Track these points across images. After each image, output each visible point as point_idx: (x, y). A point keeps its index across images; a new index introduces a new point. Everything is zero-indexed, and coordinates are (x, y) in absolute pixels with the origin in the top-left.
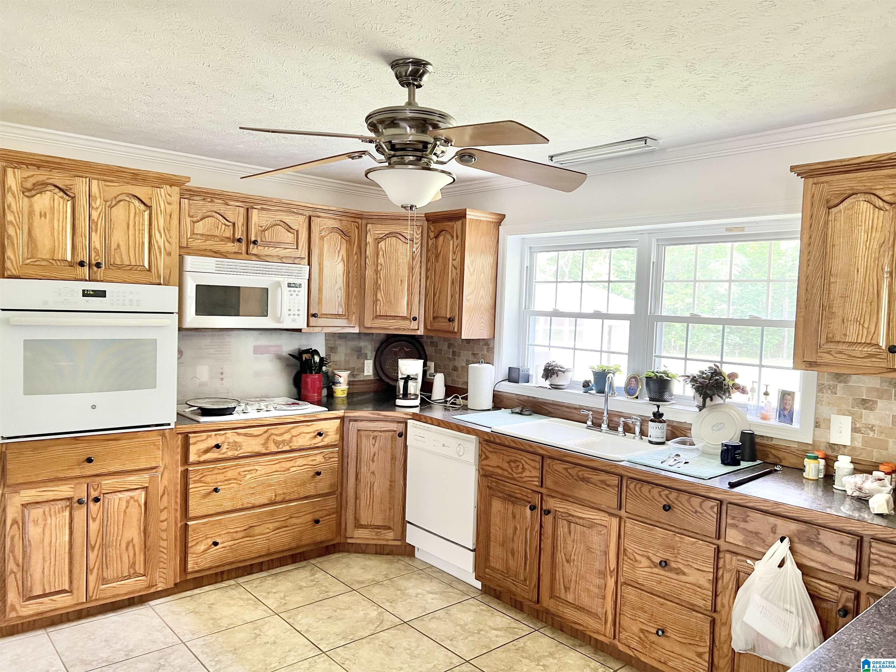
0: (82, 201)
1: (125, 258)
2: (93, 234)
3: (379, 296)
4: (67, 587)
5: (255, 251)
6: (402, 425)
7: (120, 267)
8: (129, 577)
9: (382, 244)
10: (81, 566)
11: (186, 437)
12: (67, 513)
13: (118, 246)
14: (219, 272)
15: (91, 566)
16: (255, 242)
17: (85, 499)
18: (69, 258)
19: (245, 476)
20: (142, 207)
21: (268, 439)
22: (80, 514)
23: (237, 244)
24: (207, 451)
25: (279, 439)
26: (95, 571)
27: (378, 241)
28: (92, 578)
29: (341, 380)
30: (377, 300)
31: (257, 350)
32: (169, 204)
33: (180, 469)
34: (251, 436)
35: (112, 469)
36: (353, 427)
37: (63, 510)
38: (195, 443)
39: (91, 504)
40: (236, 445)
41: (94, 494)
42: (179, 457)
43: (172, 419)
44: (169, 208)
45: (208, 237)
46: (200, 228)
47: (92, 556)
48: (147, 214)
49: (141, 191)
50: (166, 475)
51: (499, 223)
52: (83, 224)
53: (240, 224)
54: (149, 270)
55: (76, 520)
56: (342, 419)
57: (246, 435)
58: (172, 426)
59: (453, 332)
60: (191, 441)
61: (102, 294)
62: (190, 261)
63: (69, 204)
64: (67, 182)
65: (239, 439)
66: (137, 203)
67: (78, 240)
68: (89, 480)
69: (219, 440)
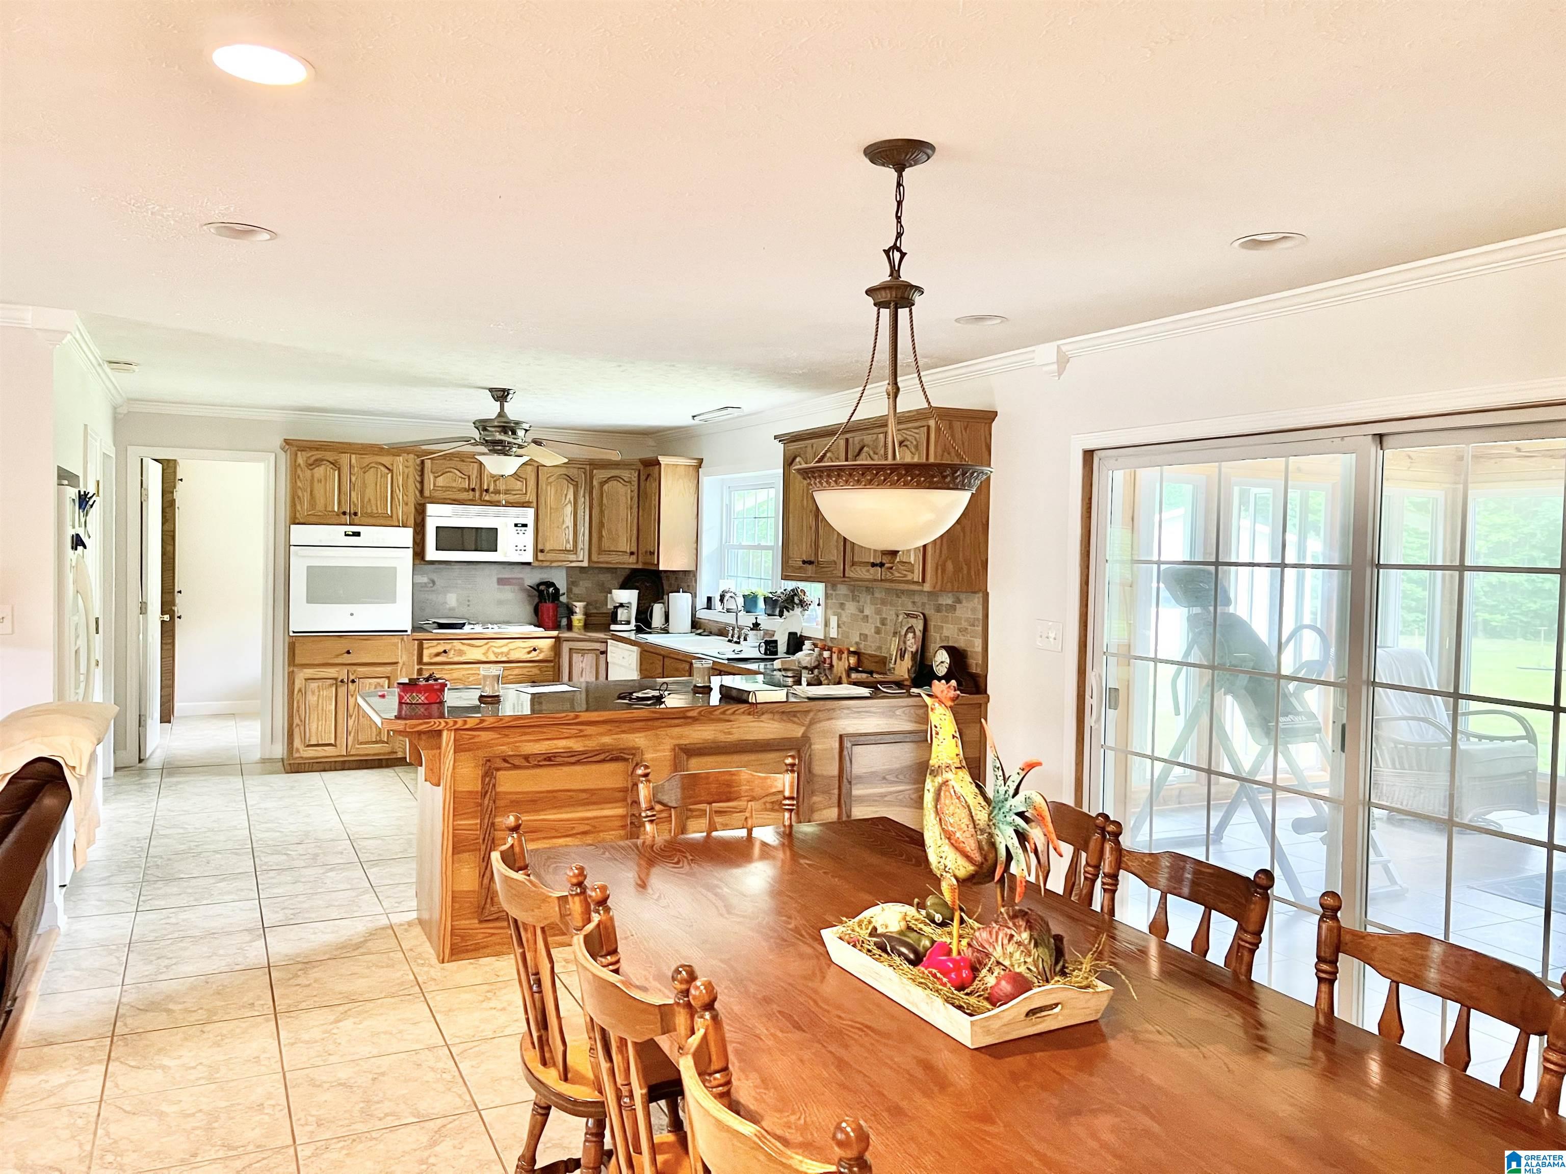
0: (346, 470)
1: (374, 508)
2: (352, 493)
3: (604, 533)
4: (333, 742)
5: (487, 498)
6: (604, 644)
7: (371, 515)
8: (376, 742)
9: (606, 487)
10: (343, 729)
11: (421, 642)
12: (334, 689)
13: (370, 500)
14: (456, 515)
15: (350, 728)
16: (487, 491)
17: (346, 680)
18: (336, 509)
19: (468, 678)
20: (387, 471)
21: (488, 649)
22: (343, 690)
23: (471, 493)
24: (438, 655)
25: (497, 650)
26: (352, 734)
27: (602, 484)
28: (350, 739)
29: (577, 610)
30: (602, 536)
31: (501, 582)
32: (407, 467)
33: (416, 667)
34: (473, 646)
35: (364, 661)
36: (566, 647)
37: (331, 685)
38: (428, 648)
39: (350, 684)
40: (461, 653)
41: (352, 677)
42: (415, 658)
43: (409, 628)
44: (406, 470)
45: (447, 488)
46: (441, 481)
47: (351, 722)
48: (389, 475)
49: (386, 460)
50: (404, 670)
51: (700, 466)
52: (346, 487)
53: (474, 477)
54: (391, 517)
55: (339, 694)
56: (557, 638)
57: (469, 645)
58: (409, 633)
59: (654, 564)
60: (425, 646)
61: (357, 534)
62: (431, 509)
63: (336, 472)
64: (336, 458)
65: (464, 648)
66: (383, 468)
67: (343, 496)
68: (348, 667)
69: (447, 647)
